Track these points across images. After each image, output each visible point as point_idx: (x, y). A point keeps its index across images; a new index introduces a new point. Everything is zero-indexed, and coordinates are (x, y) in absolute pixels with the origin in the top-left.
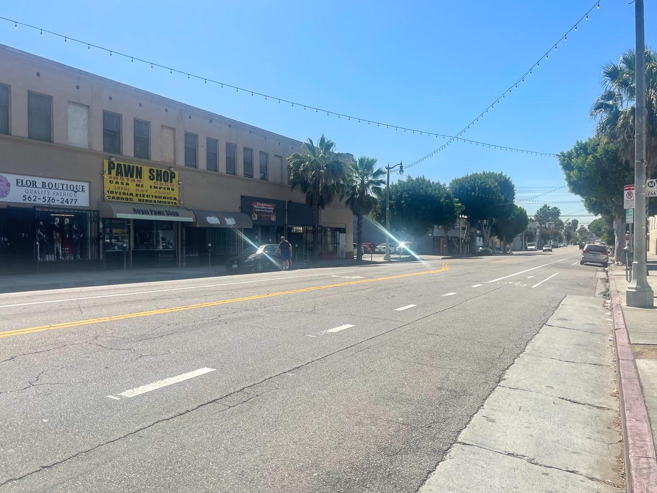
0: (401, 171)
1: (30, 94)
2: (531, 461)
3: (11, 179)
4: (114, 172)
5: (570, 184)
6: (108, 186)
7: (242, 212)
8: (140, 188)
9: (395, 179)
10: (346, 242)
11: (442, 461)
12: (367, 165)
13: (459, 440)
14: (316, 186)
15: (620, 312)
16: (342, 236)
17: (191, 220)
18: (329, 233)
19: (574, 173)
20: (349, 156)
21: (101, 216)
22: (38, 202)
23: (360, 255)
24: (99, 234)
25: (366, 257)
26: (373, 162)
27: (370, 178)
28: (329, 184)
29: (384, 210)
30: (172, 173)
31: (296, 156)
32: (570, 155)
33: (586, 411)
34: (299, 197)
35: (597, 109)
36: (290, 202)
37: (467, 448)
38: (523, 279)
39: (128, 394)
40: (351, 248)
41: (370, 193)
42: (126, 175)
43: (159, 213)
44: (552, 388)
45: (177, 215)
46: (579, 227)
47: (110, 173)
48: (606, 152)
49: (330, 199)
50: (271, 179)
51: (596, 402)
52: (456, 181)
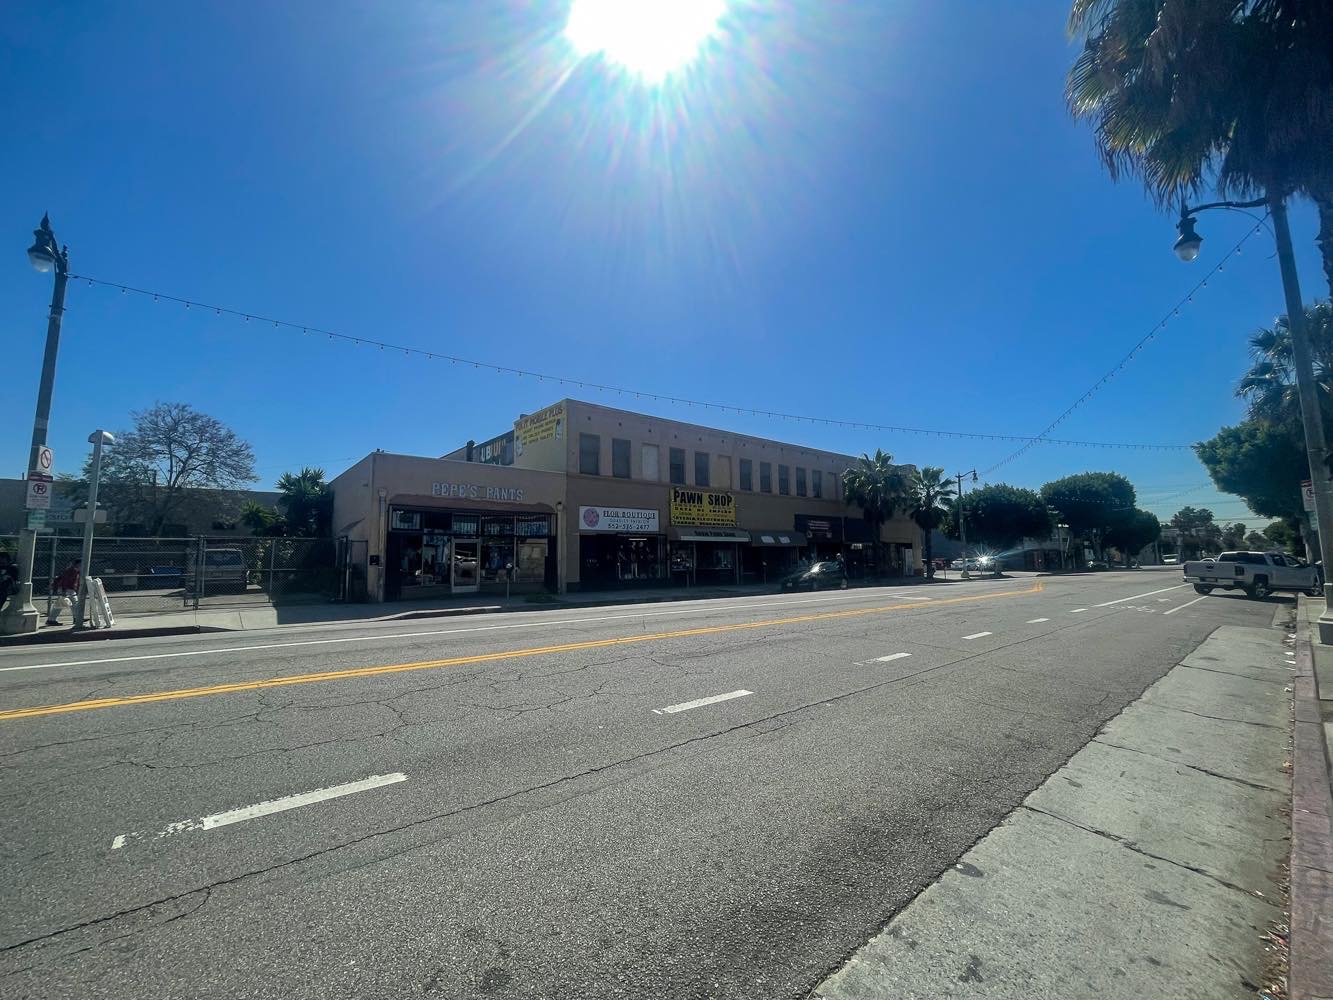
0: (975, 478)
1: (614, 441)
2: (1129, 846)
3: (600, 511)
4: (678, 499)
5: (1218, 480)
6: (675, 513)
7: (796, 529)
8: (701, 513)
9: (968, 488)
10: (914, 558)
11: (998, 826)
12: (932, 476)
13: (1026, 803)
14: (874, 501)
15: (1308, 653)
16: (908, 553)
17: (746, 540)
18: (892, 548)
19: (1223, 467)
20: (911, 468)
21: (669, 539)
22: (619, 529)
23: (931, 571)
24: (667, 555)
25: (939, 575)
26: (940, 472)
27: (937, 489)
28: (889, 498)
29: (957, 522)
30: (728, 497)
31: (851, 472)
32: (1213, 445)
33: (1232, 788)
34: (856, 513)
35: (1244, 387)
36: (846, 518)
37: (1035, 816)
38: (1152, 602)
39: (670, 710)
40: (920, 563)
41: (938, 504)
42: (689, 502)
43: (719, 535)
44: (1178, 751)
45: (733, 535)
46: (1248, 533)
47: (675, 501)
48: (1271, 437)
49: (890, 514)
50: (825, 496)
51: (1250, 777)
52: (1049, 486)
